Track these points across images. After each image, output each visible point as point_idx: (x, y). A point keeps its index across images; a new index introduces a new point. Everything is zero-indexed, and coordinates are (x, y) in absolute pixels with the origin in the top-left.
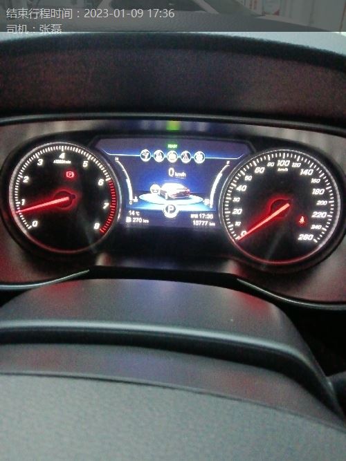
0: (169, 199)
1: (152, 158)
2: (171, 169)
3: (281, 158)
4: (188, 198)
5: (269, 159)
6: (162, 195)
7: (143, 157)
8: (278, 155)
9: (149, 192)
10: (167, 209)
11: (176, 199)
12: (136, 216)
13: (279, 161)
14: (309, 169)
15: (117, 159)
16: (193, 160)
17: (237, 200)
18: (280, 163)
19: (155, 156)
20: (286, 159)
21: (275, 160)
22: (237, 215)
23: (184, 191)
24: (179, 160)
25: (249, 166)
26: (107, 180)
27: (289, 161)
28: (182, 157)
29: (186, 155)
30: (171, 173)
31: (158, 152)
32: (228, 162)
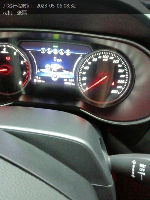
0: (54, 71)
1: (46, 52)
2: (55, 58)
3: (105, 55)
4: (63, 72)
5: (99, 55)
6: (51, 70)
7: (42, 51)
8: (103, 53)
9: (45, 68)
10: (53, 76)
11: (57, 72)
12: (39, 79)
13: (104, 56)
14: (117, 60)
15: (30, 52)
16: (65, 54)
17: (84, 73)
18: (104, 57)
19: (48, 51)
20: (107, 55)
21: (102, 55)
22: (84, 80)
23: (61, 68)
24: (58, 53)
25: (90, 57)
26: (25, 61)
27: (108, 56)
28: (60, 52)
29: (62, 51)
30: (55, 59)
31: (49, 49)
32: (81, 55)
